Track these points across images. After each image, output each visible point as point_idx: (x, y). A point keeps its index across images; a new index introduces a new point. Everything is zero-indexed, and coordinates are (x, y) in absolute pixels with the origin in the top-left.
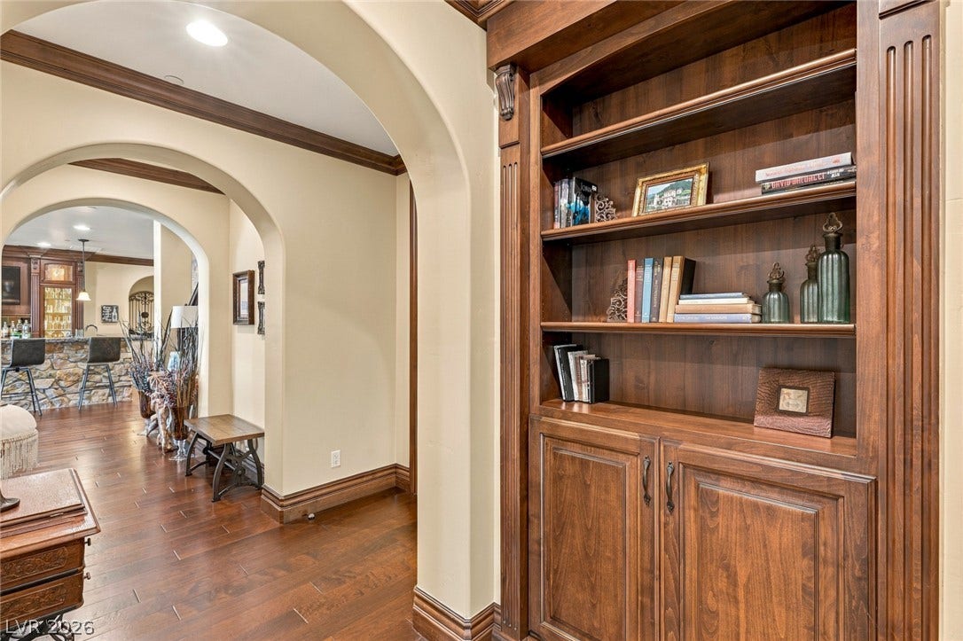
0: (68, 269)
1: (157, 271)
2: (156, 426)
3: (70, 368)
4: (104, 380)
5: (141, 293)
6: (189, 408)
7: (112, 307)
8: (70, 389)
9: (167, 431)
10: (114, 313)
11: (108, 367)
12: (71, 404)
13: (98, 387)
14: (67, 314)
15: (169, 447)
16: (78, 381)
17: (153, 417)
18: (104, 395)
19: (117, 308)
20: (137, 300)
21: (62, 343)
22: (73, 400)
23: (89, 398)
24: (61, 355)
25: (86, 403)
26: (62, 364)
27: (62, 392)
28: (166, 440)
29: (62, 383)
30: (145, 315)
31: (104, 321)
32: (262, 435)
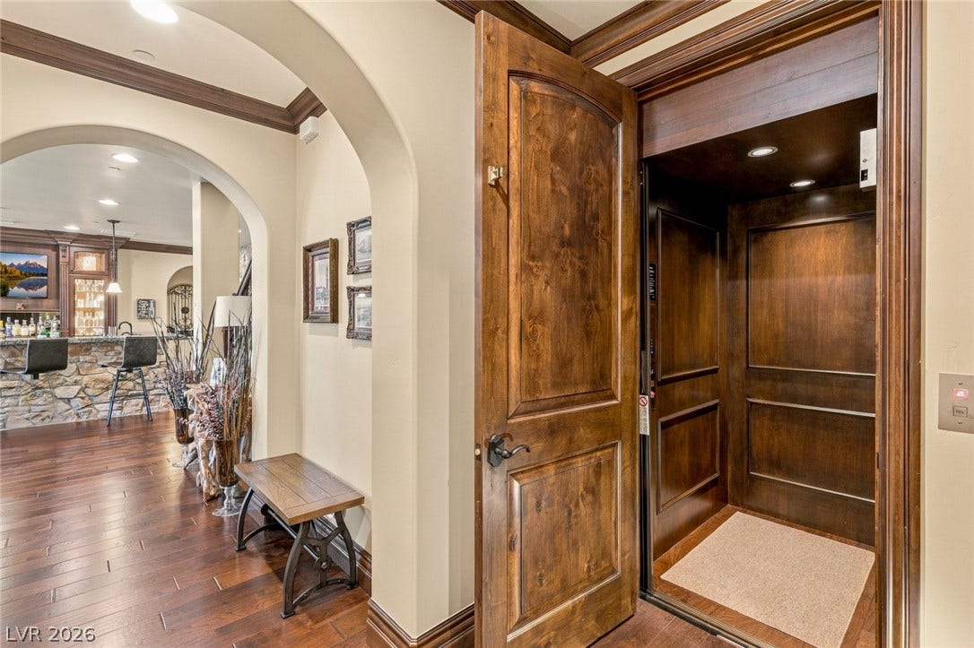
0: (101, 257)
1: (196, 260)
2: (196, 456)
3: (99, 373)
4: (138, 387)
5: (182, 285)
6: (239, 441)
7: (149, 301)
8: (97, 399)
9: (210, 469)
10: (152, 309)
11: (141, 372)
12: (99, 416)
13: (132, 396)
14: (100, 309)
15: (212, 493)
16: (107, 389)
17: (191, 446)
18: (137, 405)
19: (154, 303)
20: (176, 293)
21: (89, 343)
22: (102, 410)
23: (121, 408)
24: (88, 358)
25: (117, 414)
26: (90, 368)
27: (90, 402)
28: (209, 482)
29: (89, 391)
30: (185, 310)
31: (140, 318)
32: (359, 502)
